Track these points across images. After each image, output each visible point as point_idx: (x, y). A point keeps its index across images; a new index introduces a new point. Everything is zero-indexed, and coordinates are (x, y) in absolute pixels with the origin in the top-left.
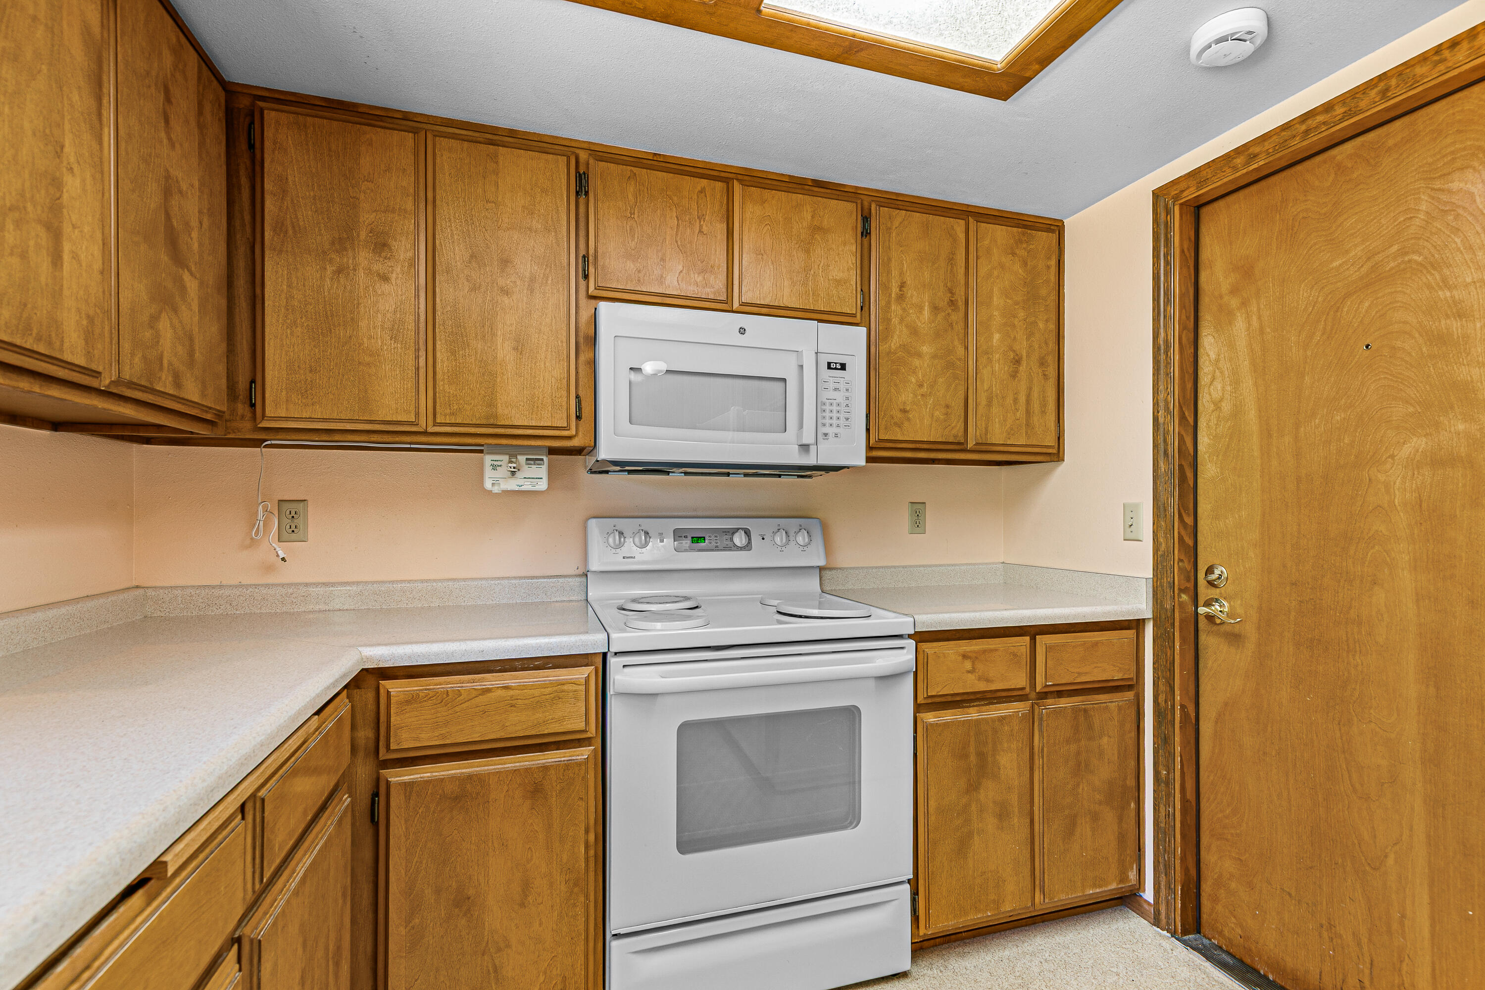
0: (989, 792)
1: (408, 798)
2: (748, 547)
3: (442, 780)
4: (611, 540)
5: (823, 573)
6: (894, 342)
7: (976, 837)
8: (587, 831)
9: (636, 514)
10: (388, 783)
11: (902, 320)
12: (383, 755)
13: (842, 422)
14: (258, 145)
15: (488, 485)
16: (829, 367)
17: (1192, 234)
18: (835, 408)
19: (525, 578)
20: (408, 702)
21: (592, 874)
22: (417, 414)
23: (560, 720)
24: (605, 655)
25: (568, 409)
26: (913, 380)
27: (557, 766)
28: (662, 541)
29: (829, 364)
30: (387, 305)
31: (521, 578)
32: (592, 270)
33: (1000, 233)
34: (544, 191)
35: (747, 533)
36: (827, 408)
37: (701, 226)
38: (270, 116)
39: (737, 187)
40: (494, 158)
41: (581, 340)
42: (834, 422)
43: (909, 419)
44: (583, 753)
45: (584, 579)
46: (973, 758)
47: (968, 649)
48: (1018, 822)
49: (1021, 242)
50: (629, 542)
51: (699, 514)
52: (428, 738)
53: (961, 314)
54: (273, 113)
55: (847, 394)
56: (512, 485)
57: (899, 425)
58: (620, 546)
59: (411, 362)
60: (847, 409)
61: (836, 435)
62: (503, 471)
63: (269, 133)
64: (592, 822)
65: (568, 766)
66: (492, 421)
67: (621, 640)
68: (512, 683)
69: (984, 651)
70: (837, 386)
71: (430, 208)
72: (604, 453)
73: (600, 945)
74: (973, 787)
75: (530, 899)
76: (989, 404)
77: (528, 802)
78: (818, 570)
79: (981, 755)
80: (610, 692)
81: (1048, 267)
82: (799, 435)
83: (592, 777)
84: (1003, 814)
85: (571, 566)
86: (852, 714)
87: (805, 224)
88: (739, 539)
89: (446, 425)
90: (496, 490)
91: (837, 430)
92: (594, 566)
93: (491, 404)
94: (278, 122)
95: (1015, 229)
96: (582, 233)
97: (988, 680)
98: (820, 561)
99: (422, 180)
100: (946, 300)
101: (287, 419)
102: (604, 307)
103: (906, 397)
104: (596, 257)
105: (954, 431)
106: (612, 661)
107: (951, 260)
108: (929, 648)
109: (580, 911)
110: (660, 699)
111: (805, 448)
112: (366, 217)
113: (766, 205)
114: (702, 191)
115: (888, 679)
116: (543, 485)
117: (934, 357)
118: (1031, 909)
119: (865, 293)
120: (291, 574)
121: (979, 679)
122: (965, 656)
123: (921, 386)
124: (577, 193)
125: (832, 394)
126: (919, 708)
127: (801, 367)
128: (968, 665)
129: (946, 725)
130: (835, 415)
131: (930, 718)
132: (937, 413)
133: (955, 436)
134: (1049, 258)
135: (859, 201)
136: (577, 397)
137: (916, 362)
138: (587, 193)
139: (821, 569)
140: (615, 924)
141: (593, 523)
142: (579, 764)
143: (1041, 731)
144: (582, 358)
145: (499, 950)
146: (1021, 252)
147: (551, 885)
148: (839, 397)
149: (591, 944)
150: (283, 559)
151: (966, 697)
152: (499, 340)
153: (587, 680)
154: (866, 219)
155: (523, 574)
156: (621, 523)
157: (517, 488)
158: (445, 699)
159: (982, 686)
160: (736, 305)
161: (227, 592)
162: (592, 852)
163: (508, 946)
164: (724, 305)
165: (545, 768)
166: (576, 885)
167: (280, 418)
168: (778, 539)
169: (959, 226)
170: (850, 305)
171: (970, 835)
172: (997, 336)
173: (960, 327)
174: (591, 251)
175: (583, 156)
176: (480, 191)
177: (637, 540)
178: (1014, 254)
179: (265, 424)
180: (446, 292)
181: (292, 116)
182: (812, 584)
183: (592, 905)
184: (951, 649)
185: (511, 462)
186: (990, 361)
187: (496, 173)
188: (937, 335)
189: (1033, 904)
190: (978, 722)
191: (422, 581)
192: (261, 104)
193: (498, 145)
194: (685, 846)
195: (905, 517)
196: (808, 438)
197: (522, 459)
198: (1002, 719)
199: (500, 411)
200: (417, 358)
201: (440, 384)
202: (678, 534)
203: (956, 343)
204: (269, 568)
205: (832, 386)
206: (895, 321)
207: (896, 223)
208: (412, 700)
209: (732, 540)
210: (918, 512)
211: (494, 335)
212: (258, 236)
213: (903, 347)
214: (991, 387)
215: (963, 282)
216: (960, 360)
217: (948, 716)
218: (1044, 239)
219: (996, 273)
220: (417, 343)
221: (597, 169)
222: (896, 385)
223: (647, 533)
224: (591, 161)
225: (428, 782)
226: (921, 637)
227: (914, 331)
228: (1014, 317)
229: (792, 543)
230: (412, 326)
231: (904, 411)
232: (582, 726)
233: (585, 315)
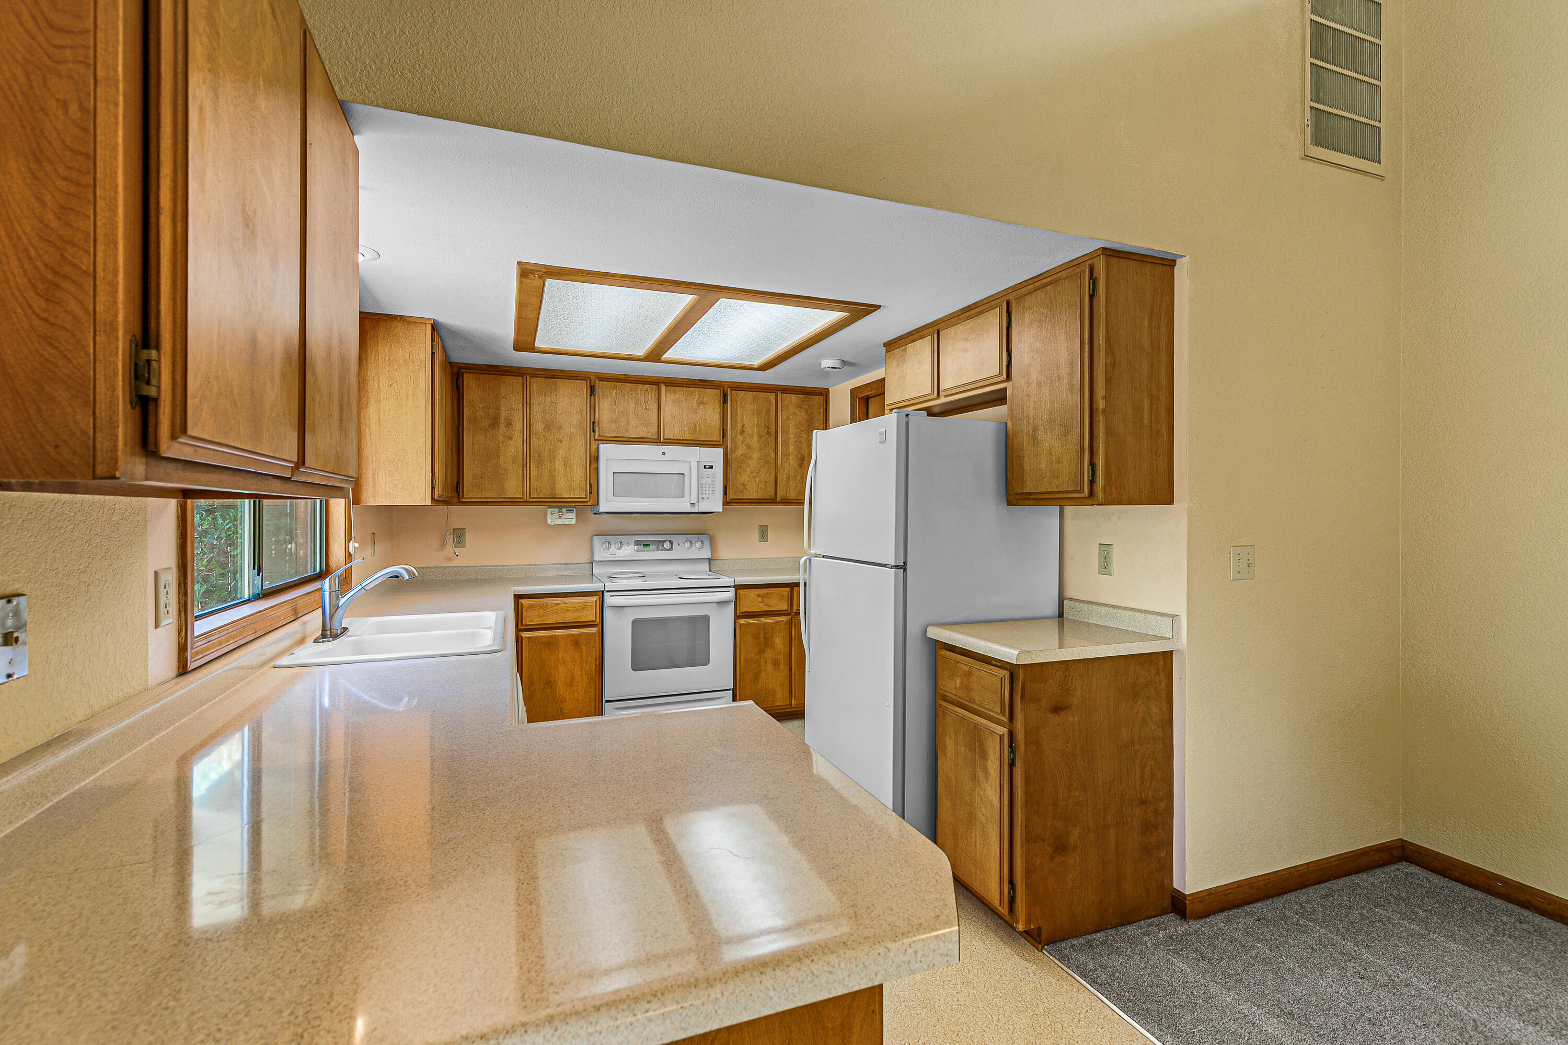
0: (769, 654)
1: (529, 643)
2: (671, 549)
3: (542, 637)
4: (604, 546)
5: (711, 561)
6: (739, 453)
7: (763, 673)
8: (596, 660)
9: (618, 533)
10: (522, 637)
11: (743, 442)
12: (520, 627)
13: (711, 492)
14: (461, 387)
15: (549, 522)
16: (705, 467)
17: (865, 410)
18: (707, 486)
19: (563, 564)
20: (529, 607)
21: (597, 677)
22: (523, 494)
23: (586, 616)
24: (603, 592)
25: (586, 489)
26: (749, 470)
27: (584, 634)
28: (629, 546)
29: (705, 466)
30: (511, 449)
31: (561, 564)
32: (596, 428)
33: (794, 398)
34: (576, 396)
35: (671, 542)
36: (704, 486)
37: (646, 406)
38: (466, 375)
39: (663, 386)
40: (555, 384)
41: (592, 459)
42: (707, 492)
43: (746, 489)
44: (594, 630)
45: (591, 565)
46: (762, 639)
47: (760, 592)
48: (783, 667)
49: (805, 401)
50: (613, 546)
51: (648, 533)
52: (536, 621)
53: (773, 438)
54: (467, 374)
55: (714, 479)
56: (560, 522)
57: (741, 492)
58: (609, 548)
59: (521, 473)
60: (713, 486)
61: (708, 498)
62: (556, 515)
63: (465, 383)
64: (598, 657)
65: (589, 634)
66: (554, 496)
67: (610, 586)
68: (567, 602)
69: (768, 594)
70: (708, 476)
71: (528, 407)
72: (602, 509)
73: (601, 705)
74: (762, 651)
75: (574, 684)
76: (788, 480)
77: (573, 647)
78: (708, 560)
79: (766, 638)
80: (605, 605)
81: (820, 413)
82: (690, 499)
83: (598, 639)
84: (776, 663)
85: (584, 558)
86: (706, 619)
87: (695, 402)
88: (667, 545)
89: (535, 498)
90: (553, 524)
91: (709, 496)
92: (597, 558)
93: (554, 489)
94: (469, 377)
95: (801, 396)
96: (592, 412)
97: (769, 606)
98: (708, 555)
99: (525, 396)
100: (766, 431)
101: (472, 498)
102: (603, 447)
103: (744, 478)
104: (598, 423)
105: (770, 492)
106: (607, 595)
107: (768, 412)
108: (741, 592)
109: (593, 690)
110: (625, 608)
111: (693, 505)
112: (503, 414)
113: (676, 394)
114: (647, 390)
115: (722, 603)
116: (573, 522)
117: (760, 459)
118: (790, 706)
119: (724, 431)
120: (457, 562)
121: (765, 605)
122: (758, 596)
123: (752, 473)
124: (591, 395)
125: (706, 480)
126: (737, 617)
127: (691, 468)
128: (760, 599)
129: (749, 624)
130: (707, 489)
131: (742, 621)
132: (760, 485)
133: (770, 496)
134: (820, 408)
135: (722, 389)
136: (590, 484)
137: (750, 462)
138: (594, 395)
139: (709, 560)
140: (606, 697)
141: (595, 537)
142: (593, 633)
143: (795, 629)
144: (592, 466)
145: (562, 702)
146: (806, 407)
147: (582, 679)
148: (710, 481)
149: (597, 704)
150: (457, 555)
151: (759, 613)
152: (557, 461)
153: (596, 601)
154: (725, 396)
155: (563, 562)
156: (610, 538)
157: (562, 523)
158: (543, 607)
159: (766, 609)
160: (662, 440)
161: (433, 570)
162: (597, 669)
163: (566, 701)
164: (657, 441)
165: (580, 635)
166: (591, 679)
167: (469, 498)
168: (686, 545)
169: (772, 397)
170: (716, 437)
171: (760, 671)
172: (792, 448)
173: (773, 444)
174: (596, 420)
175: (593, 378)
176: (549, 399)
177: (617, 546)
178: (801, 407)
179: (463, 500)
180: (535, 442)
181: (474, 375)
182: (706, 566)
183: (597, 689)
184: (752, 593)
185: (560, 512)
186: (788, 459)
187: (556, 390)
188: (761, 449)
189: (791, 704)
190: (764, 624)
191: (516, 565)
192: (462, 370)
193: (557, 378)
194: (635, 668)
195: (756, 534)
196: (694, 500)
197: (564, 510)
198: (776, 623)
199: (557, 491)
200: (523, 470)
201: (532, 481)
202: (637, 543)
203: (770, 451)
204: (449, 559)
205: (706, 476)
206: (739, 443)
207: (740, 398)
208: (531, 607)
209: (663, 545)
210: (764, 532)
211: (555, 459)
212: (461, 424)
213: (744, 455)
214: (789, 471)
215: (774, 422)
216: (773, 459)
217: (751, 621)
218: (818, 399)
219: (791, 417)
220: (523, 464)
221: (599, 384)
222: (740, 473)
223: (621, 543)
224: (597, 381)
225: (536, 637)
226: (738, 587)
227: (749, 447)
228: (801, 437)
229: (693, 547)
230: (521, 458)
231: (744, 485)
232: (594, 619)
233: (594, 447)
